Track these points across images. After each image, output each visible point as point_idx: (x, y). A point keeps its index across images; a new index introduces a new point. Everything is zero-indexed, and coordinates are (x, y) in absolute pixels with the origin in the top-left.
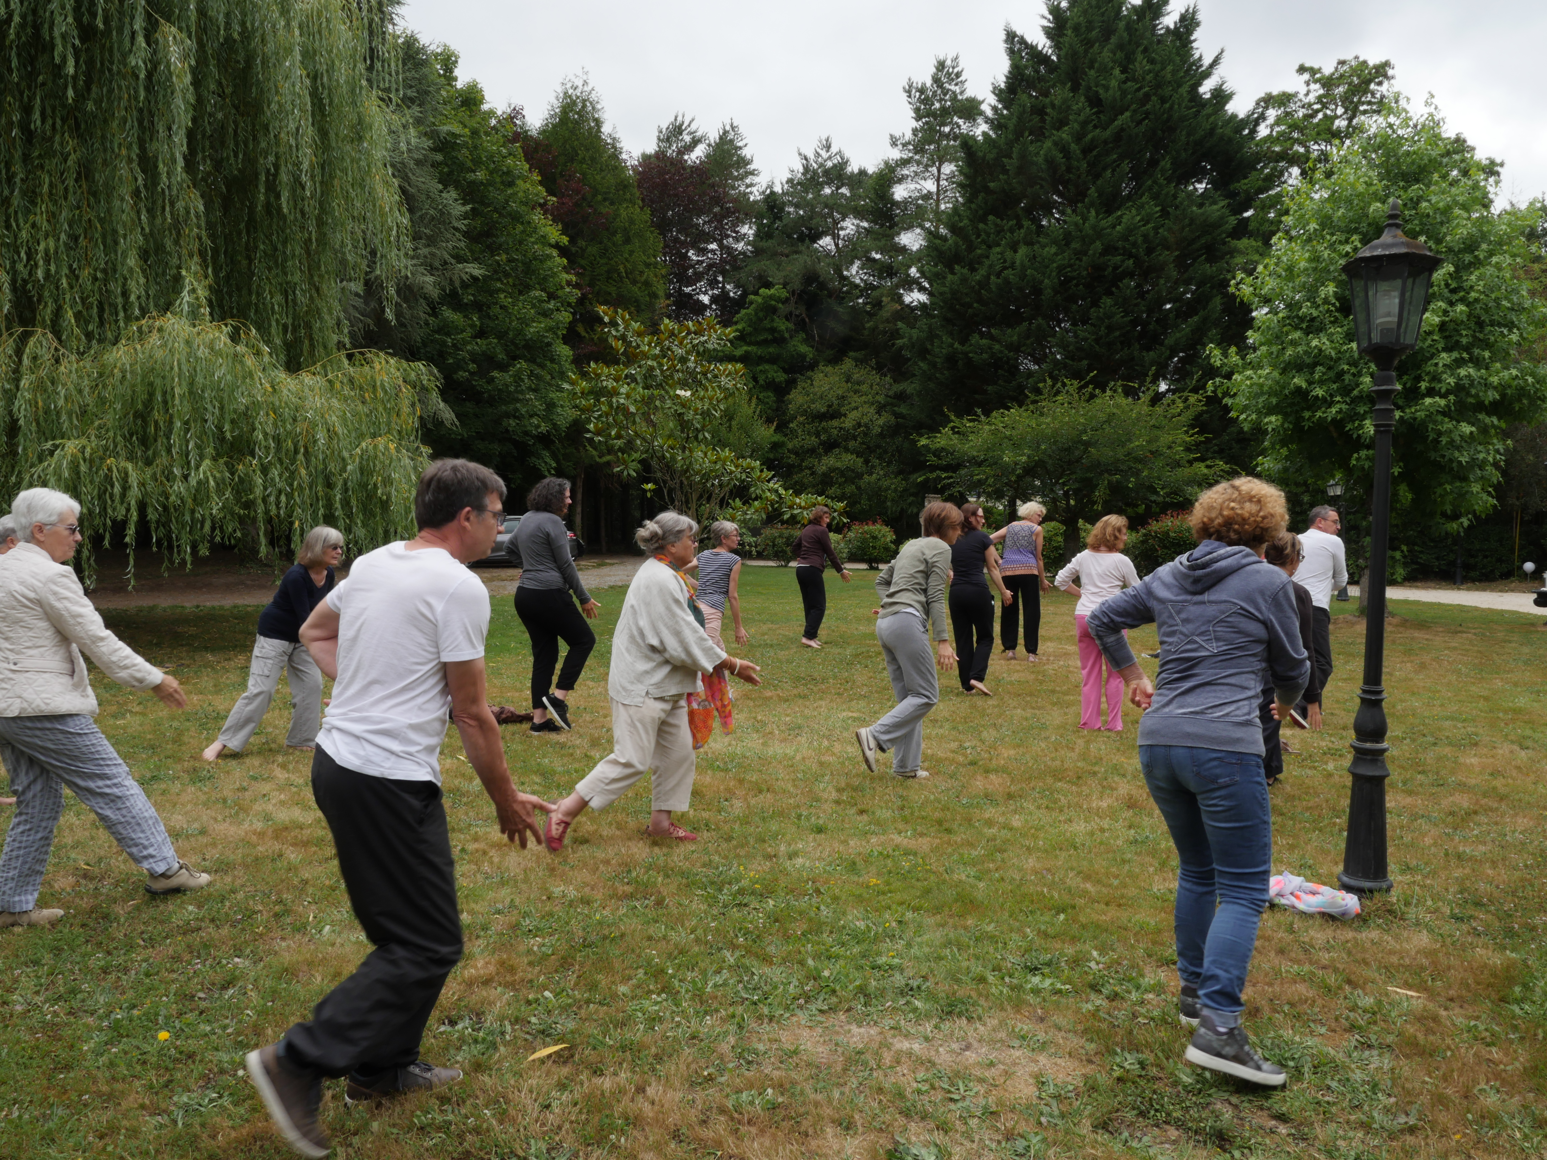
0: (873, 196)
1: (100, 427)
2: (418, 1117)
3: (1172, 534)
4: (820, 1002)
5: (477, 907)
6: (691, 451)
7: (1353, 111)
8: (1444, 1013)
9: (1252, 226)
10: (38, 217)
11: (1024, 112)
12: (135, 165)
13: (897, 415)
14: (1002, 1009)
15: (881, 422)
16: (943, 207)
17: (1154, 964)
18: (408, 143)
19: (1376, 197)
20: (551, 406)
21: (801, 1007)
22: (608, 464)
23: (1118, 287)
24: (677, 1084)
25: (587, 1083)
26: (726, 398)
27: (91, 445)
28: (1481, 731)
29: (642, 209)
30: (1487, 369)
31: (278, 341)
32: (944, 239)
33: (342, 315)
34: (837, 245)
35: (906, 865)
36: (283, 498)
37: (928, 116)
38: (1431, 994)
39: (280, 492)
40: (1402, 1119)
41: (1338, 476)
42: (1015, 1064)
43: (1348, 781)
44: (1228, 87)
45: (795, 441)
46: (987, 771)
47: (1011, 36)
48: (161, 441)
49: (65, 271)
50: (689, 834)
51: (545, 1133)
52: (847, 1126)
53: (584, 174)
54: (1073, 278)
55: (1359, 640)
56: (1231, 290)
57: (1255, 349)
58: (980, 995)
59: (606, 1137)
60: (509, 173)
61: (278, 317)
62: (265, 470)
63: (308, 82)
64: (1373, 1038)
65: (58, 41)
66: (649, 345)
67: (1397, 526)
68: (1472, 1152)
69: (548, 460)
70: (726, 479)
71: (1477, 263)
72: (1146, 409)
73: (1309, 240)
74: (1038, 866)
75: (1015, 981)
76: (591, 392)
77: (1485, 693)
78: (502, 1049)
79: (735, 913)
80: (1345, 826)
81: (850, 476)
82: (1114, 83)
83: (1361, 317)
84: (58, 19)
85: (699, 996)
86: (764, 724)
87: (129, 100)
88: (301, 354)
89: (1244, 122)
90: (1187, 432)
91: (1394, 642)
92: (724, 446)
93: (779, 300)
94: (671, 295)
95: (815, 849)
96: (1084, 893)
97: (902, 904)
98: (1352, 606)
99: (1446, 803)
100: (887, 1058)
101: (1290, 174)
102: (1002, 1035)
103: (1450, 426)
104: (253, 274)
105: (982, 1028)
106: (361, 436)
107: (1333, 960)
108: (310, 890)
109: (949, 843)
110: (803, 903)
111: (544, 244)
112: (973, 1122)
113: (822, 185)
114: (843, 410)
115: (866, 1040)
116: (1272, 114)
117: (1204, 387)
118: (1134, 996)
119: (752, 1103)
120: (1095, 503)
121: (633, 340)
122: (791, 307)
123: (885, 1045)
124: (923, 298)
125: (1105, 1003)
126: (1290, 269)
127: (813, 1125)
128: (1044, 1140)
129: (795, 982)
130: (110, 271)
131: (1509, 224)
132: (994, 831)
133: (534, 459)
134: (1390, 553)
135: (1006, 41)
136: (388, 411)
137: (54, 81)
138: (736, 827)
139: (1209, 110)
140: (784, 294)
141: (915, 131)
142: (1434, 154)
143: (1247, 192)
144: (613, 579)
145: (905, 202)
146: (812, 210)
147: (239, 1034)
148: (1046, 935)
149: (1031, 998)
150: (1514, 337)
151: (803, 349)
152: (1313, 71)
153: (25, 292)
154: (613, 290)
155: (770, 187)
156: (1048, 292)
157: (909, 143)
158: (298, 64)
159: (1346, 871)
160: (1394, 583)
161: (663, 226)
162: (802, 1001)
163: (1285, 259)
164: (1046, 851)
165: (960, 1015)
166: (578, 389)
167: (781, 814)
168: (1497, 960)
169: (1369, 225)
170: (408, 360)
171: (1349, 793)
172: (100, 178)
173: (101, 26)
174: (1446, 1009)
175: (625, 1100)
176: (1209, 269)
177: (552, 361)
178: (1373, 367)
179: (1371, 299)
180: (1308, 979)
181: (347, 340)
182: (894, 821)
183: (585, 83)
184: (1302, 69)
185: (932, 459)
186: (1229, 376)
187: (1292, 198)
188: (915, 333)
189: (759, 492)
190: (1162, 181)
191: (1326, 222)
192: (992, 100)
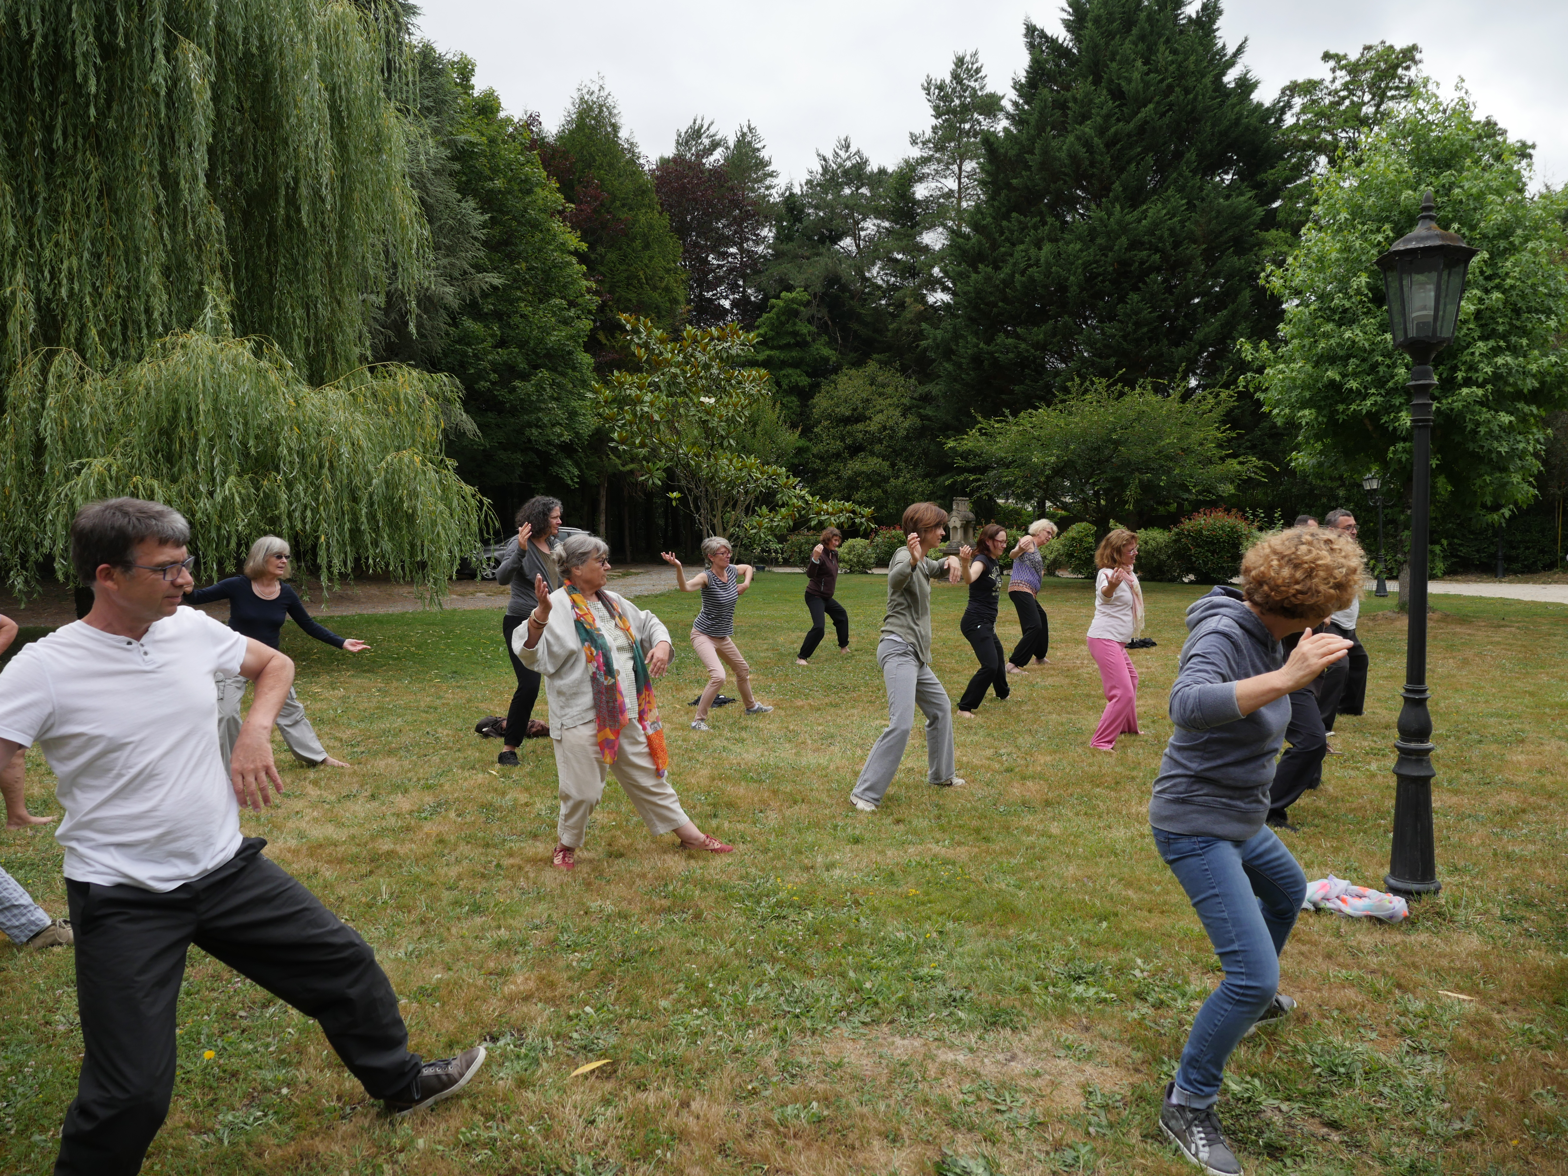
0: (894, 196)
1: (125, 445)
2: (464, 1133)
3: (1205, 533)
4: (862, 1014)
5: (514, 923)
6: (716, 458)
7: (1380, 96)
8: (1497, 1017)
9: (1280, 217)
10: (61, 236)
11: (1046, 107)
12: (156, 182)
13: (922, 417)
14: (1047, 1019)
15: (906, 424)
16: (964, 204)
17: (1199, 971)
18: (427, 153)
19: (1407, 184)
20: (573, 414)
21: (843, 1020)
22: (631, 472)
23: (1145, 283)
24: (722, 1098)
25: (632, 1098)
26: (750, 404)
27: (117, 463)
28: (1527, 727)
29: (661, 214)
30: (1525, 356)
31: (300, 355)
32: (967, 237)
33: (365, 329)
34: (858, 246)
35: (945, 875)
36: (309, 513)
37: (947, 113)
38: (1484, 998)
39: (306, 507)
40: (1457, 1125)
41: (1375, 469)
42: (1061, 1074)
43: (1393, 781)
44: (1252, 76)
45: (820, 446)
46: (1024, 778)
47: (1031, 30)
48: (187, 458)
49: (89, 289)
50: (724, 846)
51: (591, 1149)
52: (894, 1138)
53: (601, 180)
54: (1099, 274)
55: (1399, 637)
56: (1261, 282)
57: (1286, 343)
58: (1024, 1005)
59: (652, 1152)
60: (526, 180)
61: (300, 332)
62: (290, 485)
63: (326, 95)
64: (1425, 1042)
65: (80, 60)
66: (672, 351)
67: (1435, 518)
68: (1530, 1157)
69: (570, 469)
70: (751, 486)
71: (1512, 249)
72: (1176, 406)
73: (1340, 230)
74: (1079, 873)
75: (1059, 990)
76: (614, 400)
77: (1531, 689)
78: (545, 1064)
79: (774, 926)
80: (1391, 827)
81: (877, 480)
82: (1136, 75)
83: (1396, 307)
84: (80, 39)
85: (740, 1009)
86: (796, 734)
87: (150, 117)
88: (324, 369)
89: (1270, 111)
90: (1218, 428)
91: (1435, 638)
92: (749, 453)
93: (801, 303)
94: (691, 301)
95: (852, 860)
96: (1127, 899)
97: (942, 914)
98: (1391, 602)
99: (1493, 802)
100: (932, 1070)
101: (1317, 163)
102: (1048, 1045)
103: (1488, 416)
104: (275, 289)
105: (1027, 1039)
106: (385, 450)
107: (1382, 964)
108: (347, 908)
109: (987, 852)
110: (842, 915)
111: (562, 252)
112: (1021, 1133)
113: (841, 186)
114: (868, 413)
115: (910, 1052)
116: (1298, 102)
117: (1235, 382)
118: (1180, 1003)
119: (797, 1116)
120: (1126, 502)
121: (656, 347)
122: (813, 310)
123: (929, 1056)
124: (946, 298)
125: (1151, 1012)
126: (1321, 260)
127: (860, 1138)
128: (1093, 1150)
129: (837, 995)
130: (133, 288)
131: (1545, 208)
132: (1032, 838)
133: (556, 468)
134: (1429, 547)
135: (1026, 36)
136: (413, 424)
137: (75, 100)
138: (772, 838)
139: (1233, 100)
140: (806, 297)
141: (935, 129)
142: (1465, 139)
143: (1274, 182)
144: (639, 588)
145: (927, 200)
146: (832, 211)
147: (281, 1052)
148: (1089, 943)
149: (1075, 1007)
150: (1553, 323)
151: (826, 352)
152: (1337, 58)
153: (50, 311)
154: (633, 296)
155: (789, 188)
156: (1074, 290)
157: (929, 141)
158: (316, 77)
159: (1393, 873)
160: (1434, 577)
161: (682, 230)
162: (844, 1014)
163: (1315, 250)
164: (1086, 858)
165: (1004, 1025)
166: (601, 398)
167: (816, 825)
168: (1550, 961)
169: (1401, 213)
170: (429, 372)
171: (1394, 794)
172: (122, 196)
173: (122, 44)
174: (1499, 1012)
175: (670, 1116)
176: (1237, 262)
177: (574, 369)
178: (1408, 358)
179: (1405, 289)
180: (1357, 984)
181: (369, 353)
182: (931, 830)
183: (602, 88)
184: (1327, 57)
185: (959, 462)
186: (1260, 370)
187: (1322, 187)
188: (939, 333)
189: (785, 498)
190: (1187, 173)
191: (1357, 212)
192: (1013, 95)
